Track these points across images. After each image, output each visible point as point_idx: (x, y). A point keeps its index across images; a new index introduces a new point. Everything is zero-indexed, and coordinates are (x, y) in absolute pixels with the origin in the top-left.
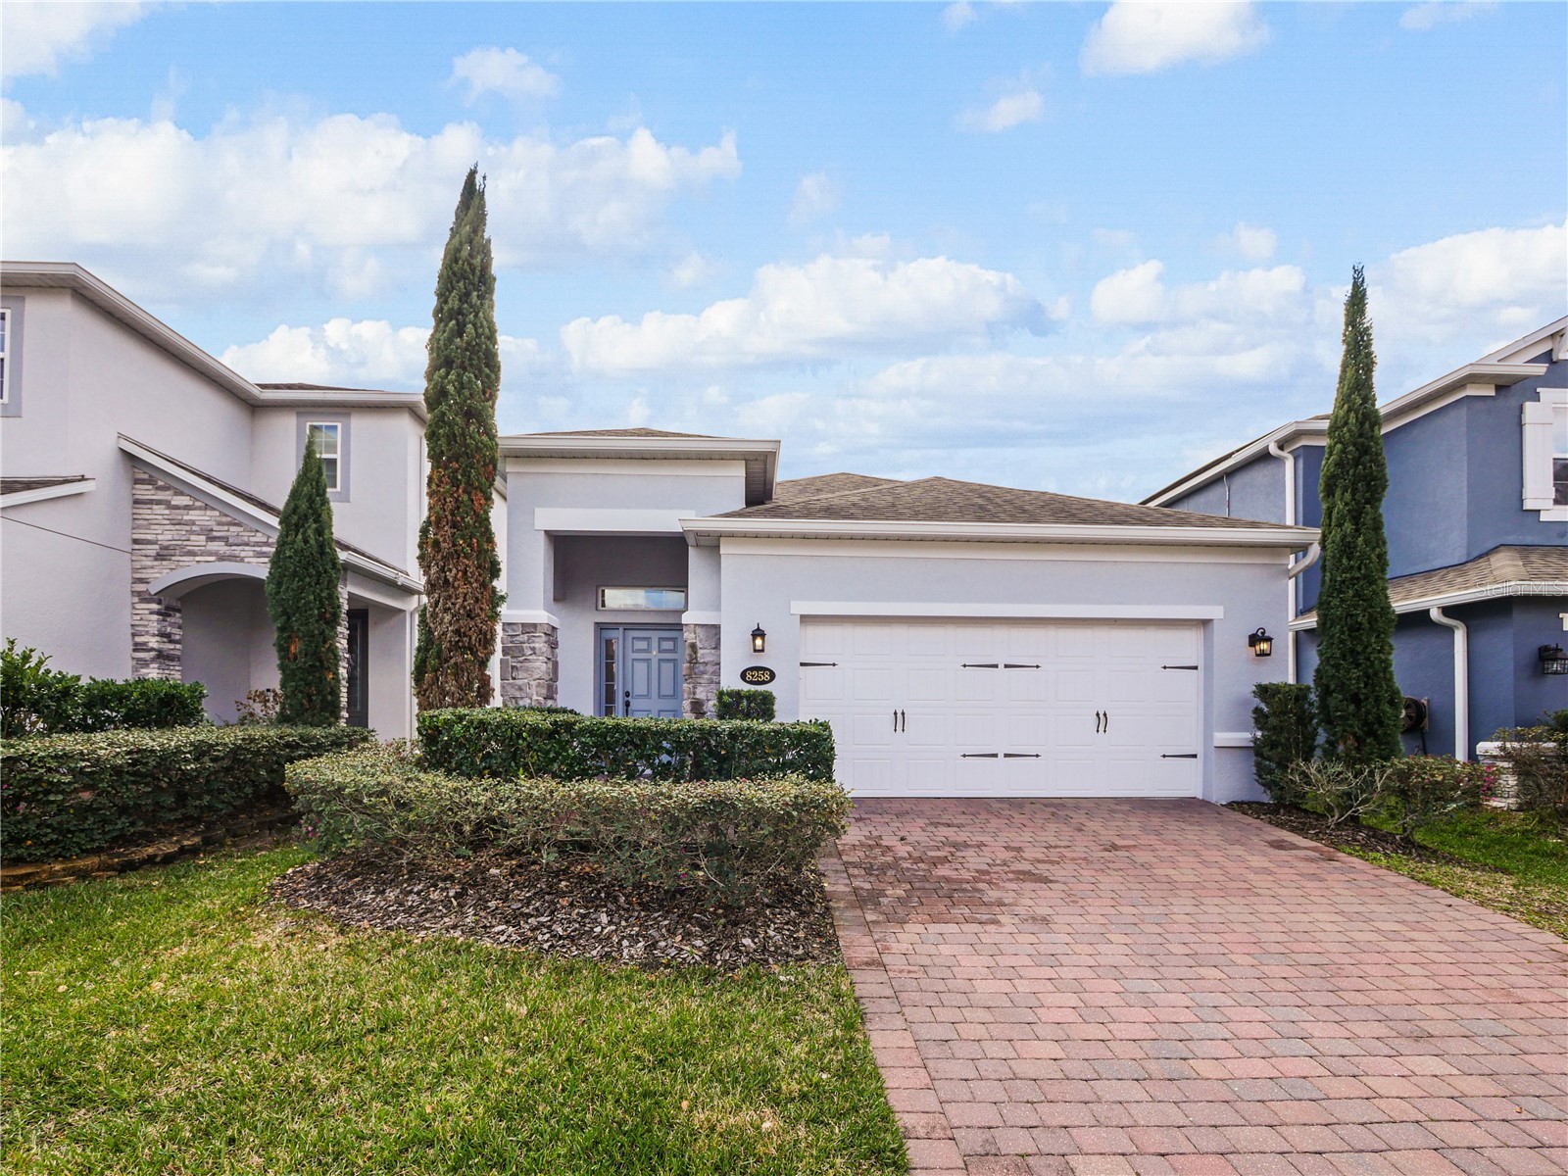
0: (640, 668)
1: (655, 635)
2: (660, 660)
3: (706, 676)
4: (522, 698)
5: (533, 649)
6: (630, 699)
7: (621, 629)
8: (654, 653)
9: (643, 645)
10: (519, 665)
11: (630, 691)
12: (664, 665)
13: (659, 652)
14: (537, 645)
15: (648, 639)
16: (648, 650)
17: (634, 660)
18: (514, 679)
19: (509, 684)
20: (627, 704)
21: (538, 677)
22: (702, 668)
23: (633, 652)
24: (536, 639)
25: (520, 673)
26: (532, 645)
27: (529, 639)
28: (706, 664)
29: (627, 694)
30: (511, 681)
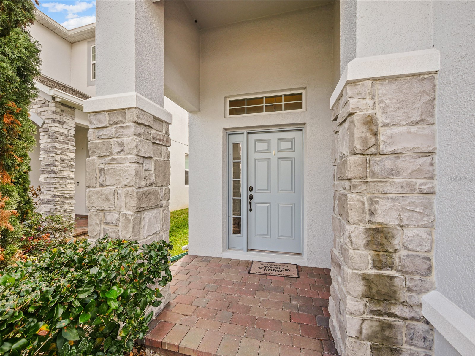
0: (262, 166)
1: (274, 137)
2: (278, 159)
3: (397, 180)
4: (110, 211)
5: (121, 145)
6: (252, 193)
7: (245, 133)
8: (274, 153)
9: (264, 146)
10: (106, 167)
11: (253, 187)
12: (282, 163)
13: (278, 152)
14: (125, 140)
15: (268, 141)
16: (268, 151)
17: (256, 159)
18: (102, 185)
19: (95, 193)
20: (251, 198)
21: (126, 183)
22: (388, 163)
23: (255, 152)
24: (125, 132)
25: (108, 177)
26: (119, 140)
27: (117, 132)
28: (397, 154)
29: (251, 189)
30: (98, 189)
